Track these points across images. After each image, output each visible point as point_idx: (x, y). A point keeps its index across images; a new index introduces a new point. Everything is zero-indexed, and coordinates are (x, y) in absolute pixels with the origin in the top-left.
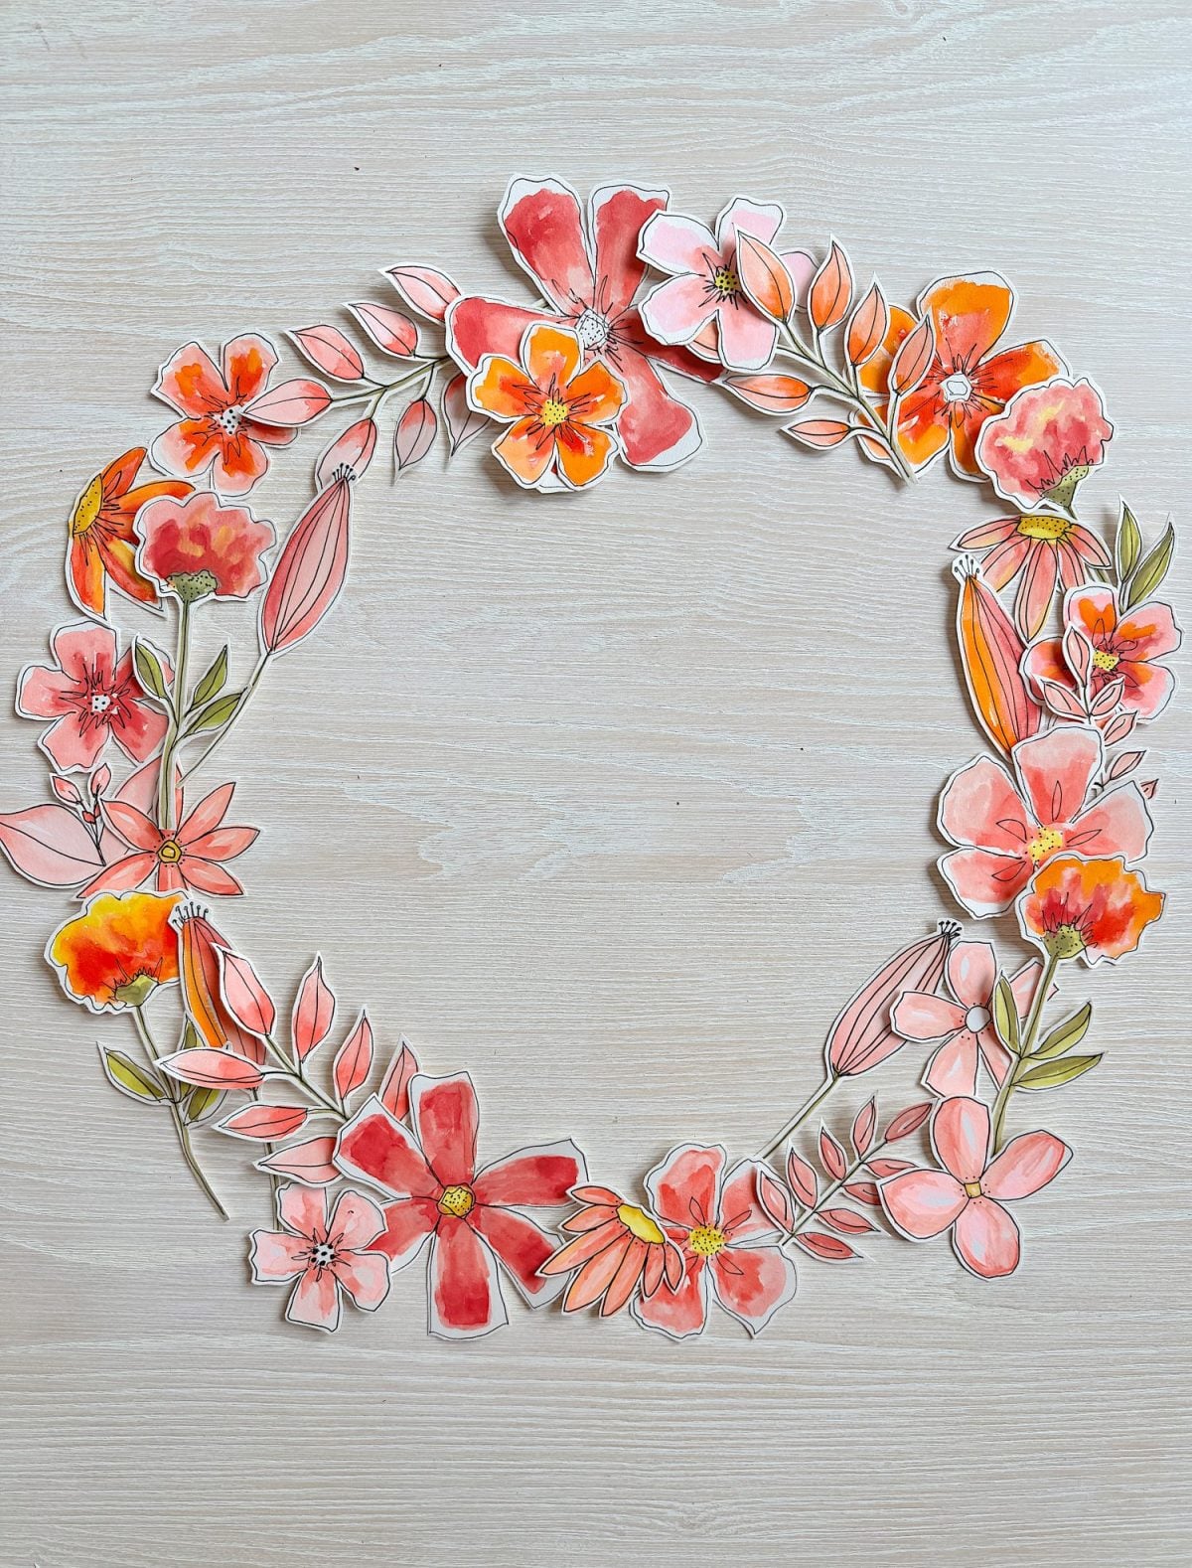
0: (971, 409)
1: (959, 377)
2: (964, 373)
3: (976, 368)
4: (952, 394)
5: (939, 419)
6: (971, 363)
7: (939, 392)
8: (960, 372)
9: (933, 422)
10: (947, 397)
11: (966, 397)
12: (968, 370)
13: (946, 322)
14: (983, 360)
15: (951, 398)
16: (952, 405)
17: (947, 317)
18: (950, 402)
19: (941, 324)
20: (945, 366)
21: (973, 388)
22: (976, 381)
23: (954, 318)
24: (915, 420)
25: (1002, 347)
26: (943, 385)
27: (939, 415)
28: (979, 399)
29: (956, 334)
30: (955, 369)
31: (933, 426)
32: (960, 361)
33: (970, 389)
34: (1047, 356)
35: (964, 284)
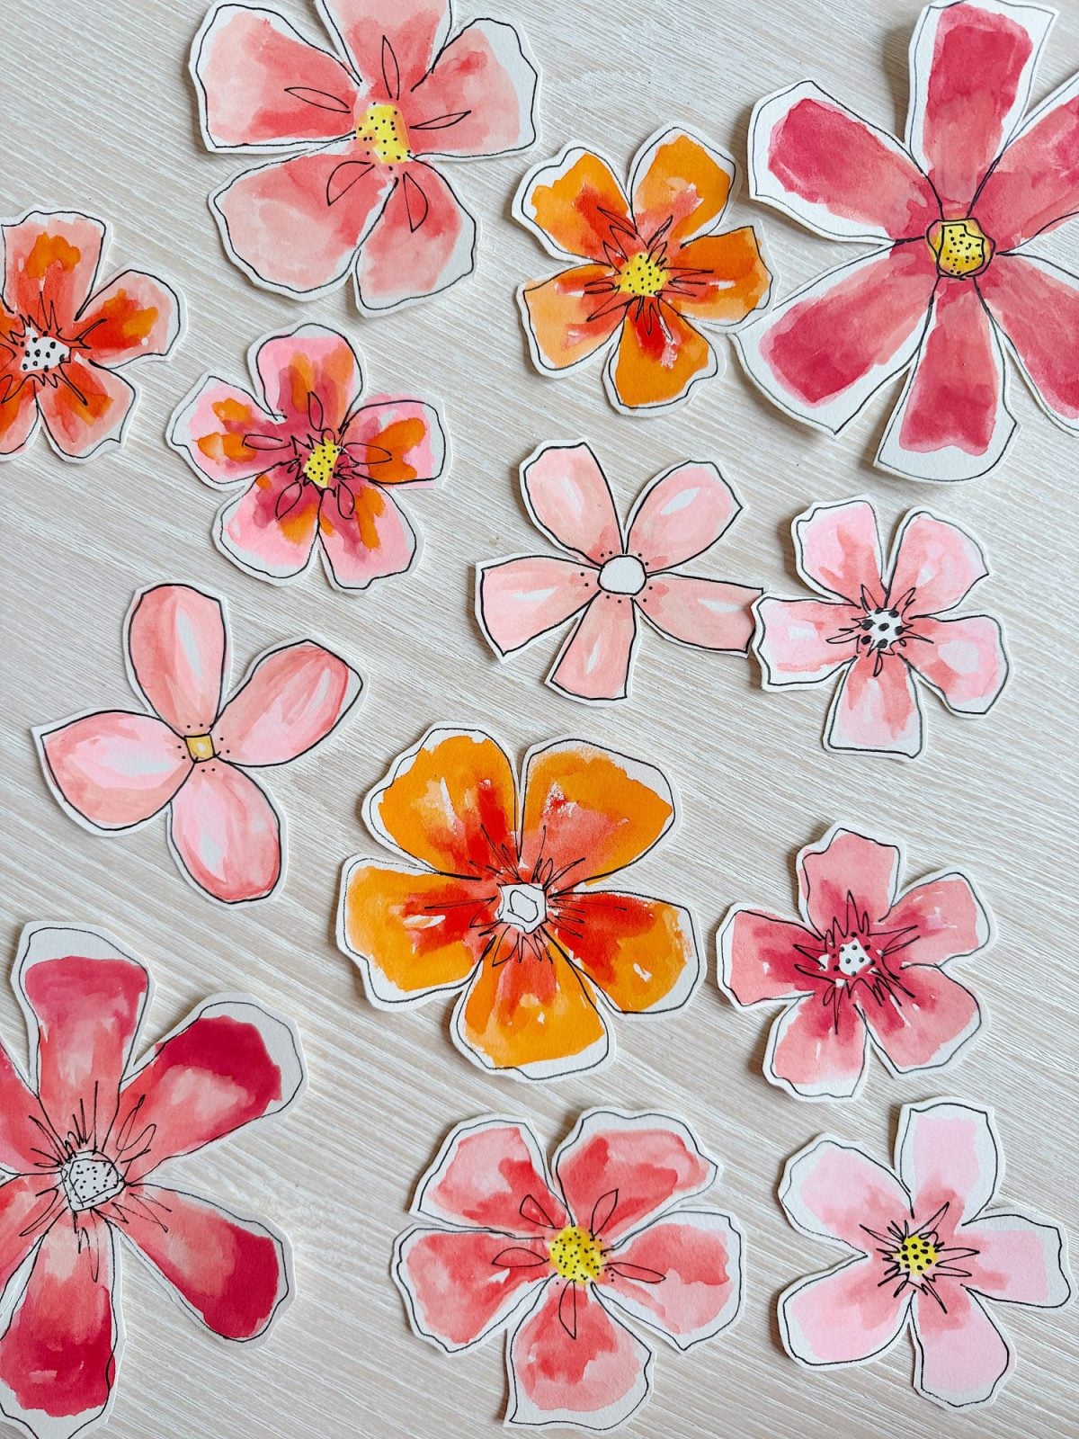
0: (527, 950)
1: (534, 892)
2: (545, 890)
3: (565, 893)
4: (512, 911)
5: (473, 938)
6: (563, 882)
7: (494, 898)
8: (540, 886)
9: (461, 938)
10: (502, 912)
11: (530, 928)
12: (553, 890)
13: (557, 804)
14: (582, 888)
15: (507, 917)
16: (501, 928)
17: (561, 798)
18: (501, 921)
19: (548, 802)
20: (523, 865)
21: (547, 920)
22: (556, 912)
23: (571, 805)
24: (438, 920)
25: (617, 884)
26: (506, 890)
27: (475, 932)
28: (547, 941)
29: (562, 828)
30: (534, 878)
31: (458, 943)
32: (547, 870)
33: (541, 918)
34: (679, 935)
35: (609, 764)
